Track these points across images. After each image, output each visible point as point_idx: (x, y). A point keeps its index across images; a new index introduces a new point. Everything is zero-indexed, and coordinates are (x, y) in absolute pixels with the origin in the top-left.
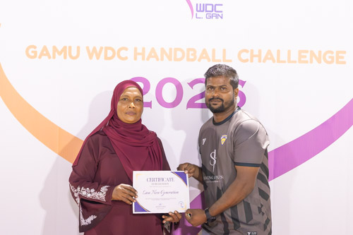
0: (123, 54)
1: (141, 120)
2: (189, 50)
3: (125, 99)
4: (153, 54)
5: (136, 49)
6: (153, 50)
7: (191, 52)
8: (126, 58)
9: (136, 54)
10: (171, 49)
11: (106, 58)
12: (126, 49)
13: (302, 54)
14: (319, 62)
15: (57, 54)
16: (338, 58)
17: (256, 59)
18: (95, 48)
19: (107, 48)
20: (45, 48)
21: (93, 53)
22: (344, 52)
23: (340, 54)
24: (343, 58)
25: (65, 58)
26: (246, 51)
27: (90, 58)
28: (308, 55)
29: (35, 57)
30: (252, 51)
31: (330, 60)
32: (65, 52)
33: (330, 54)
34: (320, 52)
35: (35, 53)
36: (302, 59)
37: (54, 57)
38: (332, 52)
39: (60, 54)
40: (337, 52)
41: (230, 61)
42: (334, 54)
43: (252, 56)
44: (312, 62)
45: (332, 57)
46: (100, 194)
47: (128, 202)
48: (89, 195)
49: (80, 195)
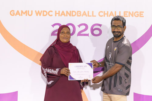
0: (51, 13)
1: (69, 41)
2: (78, 12)
4: (63, 13)
5: (56, 11)
6: (63, 12)
8: (52, 15)
9: (56, 13)
10: (70, 11)
11: (44, 15)
12: (52, 11)
13: (126, 13)
14: (133, 16)
15: (23, 14)
16: (140, 14)
17: (106, 15)
18: (39, 11)
19: (44, 11)
20: (18, 11)
21: (38, 13)
22: (143, 12)
23: (141, 13)
24: (142, 14)
25: (26, 15)
26: (102, 12)
27: (37, 15)
28: (128, 13)
29: (14, 15)
30: (104, 12)
31: (137, 15)
32: (27, 13)
33: (137, 13)
34: (133, 12)
35: (14, 13)
36: (125, 15)
37: (22, 15)
38: (138, 12)
39: (24, 14)
40: (140, 12)
41: (95, 16)
42: (139, 13)
43: (105, 14)
44: (129, 16)
45: (138, 14)
46: (56, 72)
47: (67, 75)
48: (51, 72)
49: (47, 72)
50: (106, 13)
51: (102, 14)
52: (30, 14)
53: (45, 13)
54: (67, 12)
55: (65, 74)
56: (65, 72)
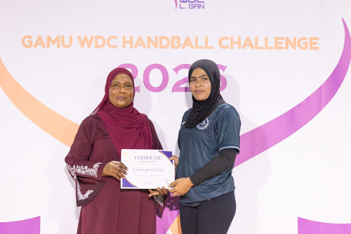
0: (112, 42)
2: (173, 38)
3: (116, 85)
4: (140, 42)
5: (124, 38)
6: (140, 39)
7: (175, 40)
8: (115, 46)
9: (124, 42)
10: (156, 38)
11: (97, 46)
12: (115, 38)
13: (279, 41)
14: (294, 48)
15: (51, 44)
16: (312, 43)
17: (236, 46)
18: (86, 37)
19: (97, 37)
20: (40, 38)
21: (85, 42)
22: (318, 39)
23: (314, 41)
24: (316, 43)
25: (58, 47)
26: (227, 38)
27: (82, 46)
28: (284, 41)
29: (30, 46)
30: (232, 38)
31: (304, 46)
32: (59, 41)
33: (304, 41)
34: (295, 39)
35: (31, 42)
36: (279, 45)
37: (48, 47)
38: (306, 39)
39: (54, 43)
40: (311, 39)
41: (212, 48)
42: (308, 41)
43: (232, 43)
44: (287, 48)
45: (306, 44)
46: (93, 170)
47: (118, 178)
48: (83, 172)
49: (76, 173)
50: (236, 40)
51: (225, 43)
52: (67, 42)
53: (100, 42)
54: (149, 38)
55: (114, 175)
56: (115, 171)
